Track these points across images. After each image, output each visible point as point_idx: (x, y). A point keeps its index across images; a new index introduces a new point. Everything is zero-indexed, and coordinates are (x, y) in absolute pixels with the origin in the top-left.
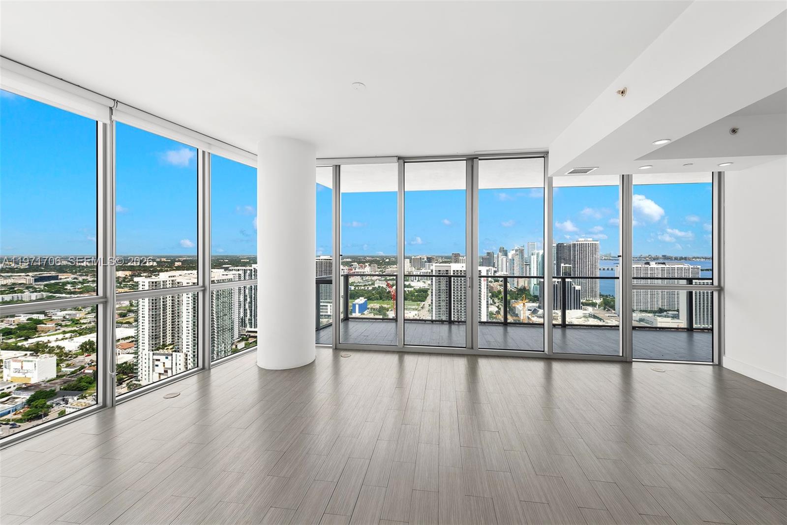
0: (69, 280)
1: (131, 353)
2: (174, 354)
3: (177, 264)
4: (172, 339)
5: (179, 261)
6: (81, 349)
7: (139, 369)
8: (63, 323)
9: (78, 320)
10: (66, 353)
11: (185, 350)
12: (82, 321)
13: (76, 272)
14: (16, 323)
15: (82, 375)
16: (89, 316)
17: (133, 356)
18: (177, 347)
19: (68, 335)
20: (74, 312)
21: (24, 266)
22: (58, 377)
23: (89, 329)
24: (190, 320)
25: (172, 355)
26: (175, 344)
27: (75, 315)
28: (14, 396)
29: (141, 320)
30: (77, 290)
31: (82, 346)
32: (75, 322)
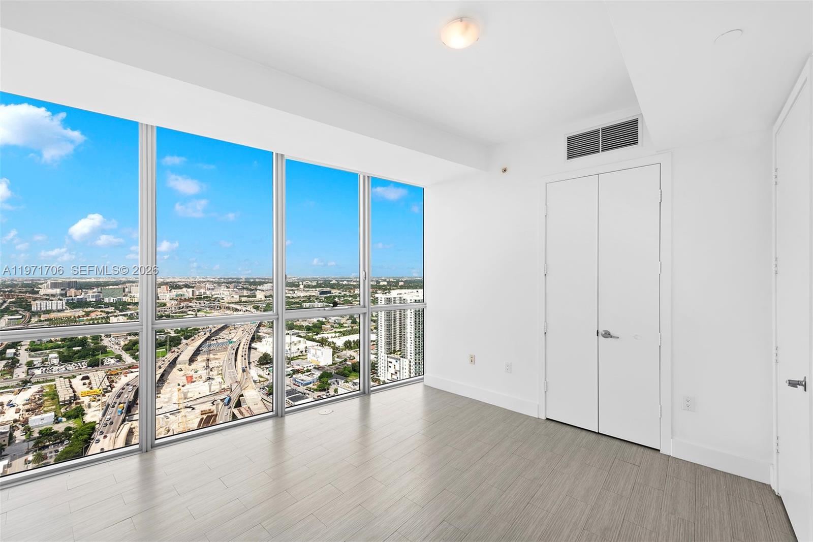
0: (337, 294)
1: (373, 354)
2: (401, 359)
3: (401, 284)
4: (400, 346)
5: (402, 281)
6: (345, 346)
7: (379, 368)
8: (335, 325)
9: (342, 324)
10: (337, 347)
11: (409, 357)
12: (345, 325)
13: (340, 289)
14: (312, 322)
15: (346, 365)
16: (348, 322)
17: (375, 356)
18: (403, 354)
19: (337, 335)
20: (340, 318)
21: (314, 283)
22: (334, 364)
23: (349, 331)
24: (413, 331)
25: (400, 360)
26: (402, 351)
27: (341, 320)
28: (312, 372)
29: (379, 328)
30: (341, 302)
31: (345, 343)
32: (341, 326)
